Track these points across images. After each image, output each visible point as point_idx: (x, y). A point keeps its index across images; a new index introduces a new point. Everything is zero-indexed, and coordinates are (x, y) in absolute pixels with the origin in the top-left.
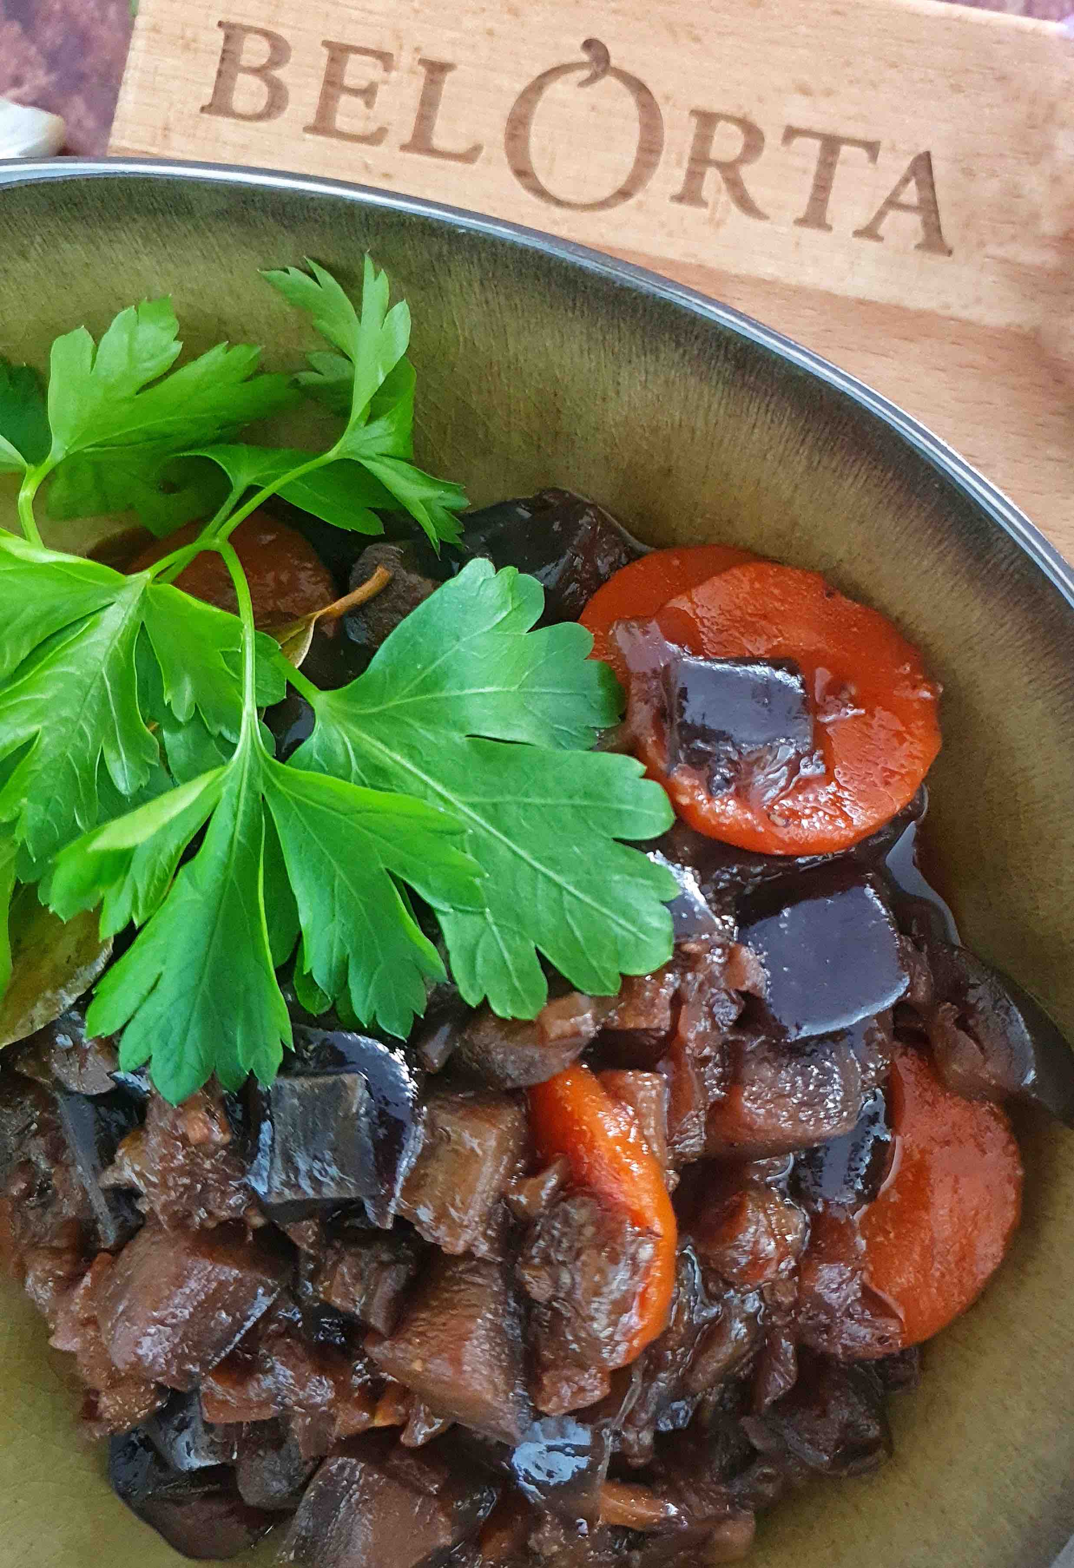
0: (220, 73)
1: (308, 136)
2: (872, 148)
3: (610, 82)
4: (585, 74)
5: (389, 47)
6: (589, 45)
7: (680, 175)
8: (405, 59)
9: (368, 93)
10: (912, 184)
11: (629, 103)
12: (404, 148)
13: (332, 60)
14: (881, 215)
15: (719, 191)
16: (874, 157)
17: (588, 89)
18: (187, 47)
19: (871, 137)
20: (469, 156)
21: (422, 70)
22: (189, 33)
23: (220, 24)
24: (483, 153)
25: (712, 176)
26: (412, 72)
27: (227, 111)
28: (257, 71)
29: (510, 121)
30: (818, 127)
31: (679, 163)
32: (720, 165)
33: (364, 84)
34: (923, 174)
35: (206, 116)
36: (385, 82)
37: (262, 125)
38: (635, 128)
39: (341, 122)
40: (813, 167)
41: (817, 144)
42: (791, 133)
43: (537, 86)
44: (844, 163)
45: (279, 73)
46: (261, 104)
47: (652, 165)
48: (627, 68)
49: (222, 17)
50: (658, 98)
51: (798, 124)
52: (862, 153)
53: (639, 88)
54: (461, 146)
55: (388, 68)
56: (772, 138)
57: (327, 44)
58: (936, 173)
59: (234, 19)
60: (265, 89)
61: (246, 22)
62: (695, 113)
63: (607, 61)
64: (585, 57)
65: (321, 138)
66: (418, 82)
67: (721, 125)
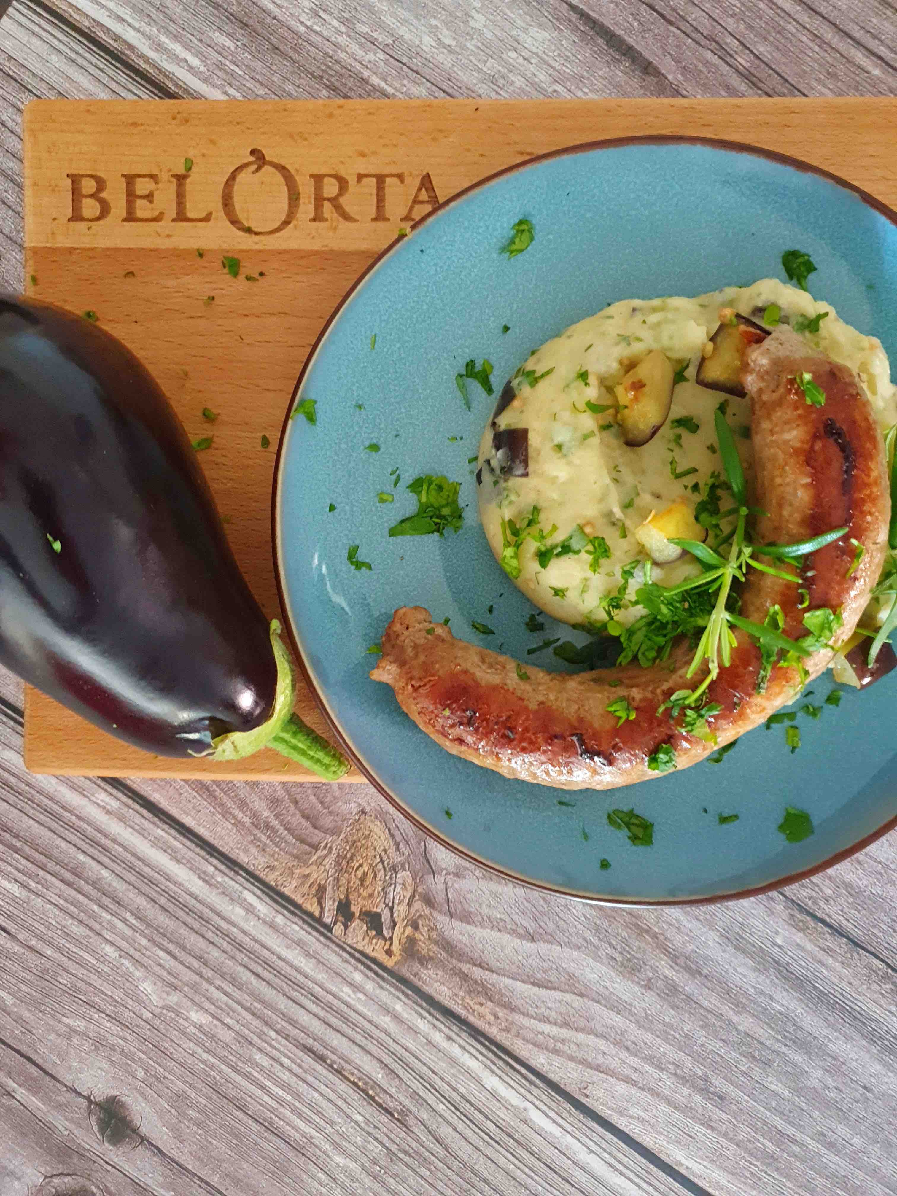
0: (73, 200)
1: (125, 223)
2: (400, 177)
3: (267, 168)
4: (255, 167)
5: (155, 172)
6: (253, 152)
7: (311, 208)
8: (165, 176)
9: (149, 197)
10: (423, 189)
11: (279, 178)
12: (174, 220)
13: (128, 183)
14: (411, 208)
15: (332, 213)
16: (402, 182)
17: (258, 174)
18: (54, 190)
19: (398, 171)
20: (207, 219)
21: (174, 180)
22: (53, 183)
23: (68, 176)
24: (213, 216)
25: (327, 205)
26: (169, 181)
27: (82, 219)
28: (92, 196)
29: (222, 197)
30: (373, 172)
31: (310, 203)
32: (329, 199)
33: (147, 192)
34: (428, 185)
35: (71, 223)
36: (158, 189)
37: (101, 222)
38: (285, 189)
39: (139, 214)
40: (374, 191)
41: (374, 180)
42: (360, 177)
43: (233, 177)
44: (389, 187)
45: (103, 195)
46: (97, 212)
47: (297, 206)
48: (275, 160)
49: (69, 172)
50: (293, 172)
51: (362, 172)
52: (395, 180)
53: (281, 169)
54: (203, 215)
55: (156, 183)
56: (352, 181)
57: (123, 176)
58: (434, 183)
59: (75, 172)
60: (98, 205)
61: (81, 172)
62: (312, 176)
63: (264, 157)
64: (252, 159)
65: (131, 223)
66: (173, 187)
67: (326, 180)
